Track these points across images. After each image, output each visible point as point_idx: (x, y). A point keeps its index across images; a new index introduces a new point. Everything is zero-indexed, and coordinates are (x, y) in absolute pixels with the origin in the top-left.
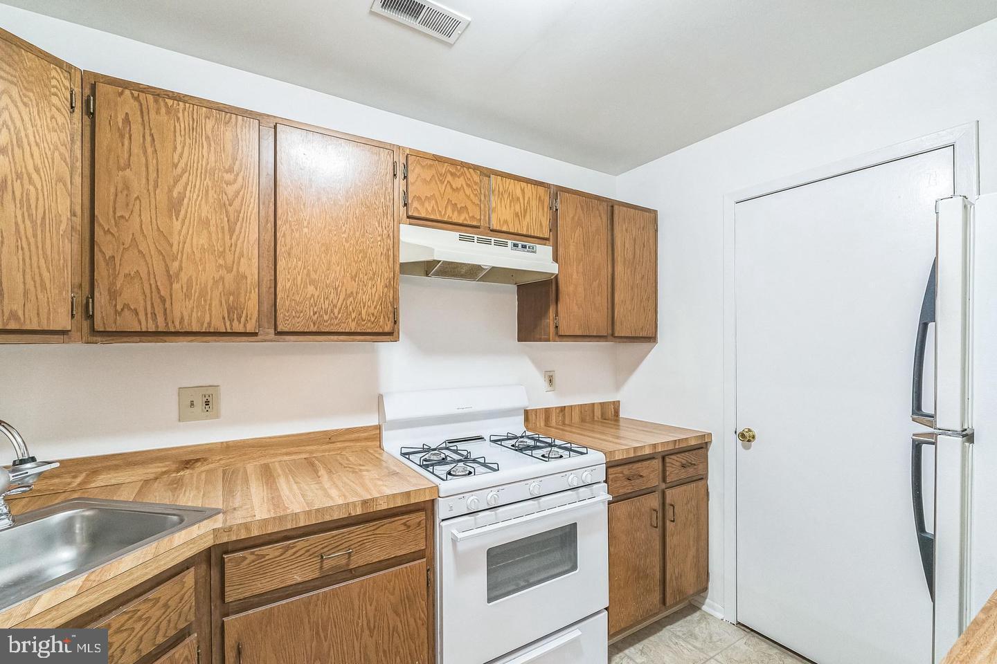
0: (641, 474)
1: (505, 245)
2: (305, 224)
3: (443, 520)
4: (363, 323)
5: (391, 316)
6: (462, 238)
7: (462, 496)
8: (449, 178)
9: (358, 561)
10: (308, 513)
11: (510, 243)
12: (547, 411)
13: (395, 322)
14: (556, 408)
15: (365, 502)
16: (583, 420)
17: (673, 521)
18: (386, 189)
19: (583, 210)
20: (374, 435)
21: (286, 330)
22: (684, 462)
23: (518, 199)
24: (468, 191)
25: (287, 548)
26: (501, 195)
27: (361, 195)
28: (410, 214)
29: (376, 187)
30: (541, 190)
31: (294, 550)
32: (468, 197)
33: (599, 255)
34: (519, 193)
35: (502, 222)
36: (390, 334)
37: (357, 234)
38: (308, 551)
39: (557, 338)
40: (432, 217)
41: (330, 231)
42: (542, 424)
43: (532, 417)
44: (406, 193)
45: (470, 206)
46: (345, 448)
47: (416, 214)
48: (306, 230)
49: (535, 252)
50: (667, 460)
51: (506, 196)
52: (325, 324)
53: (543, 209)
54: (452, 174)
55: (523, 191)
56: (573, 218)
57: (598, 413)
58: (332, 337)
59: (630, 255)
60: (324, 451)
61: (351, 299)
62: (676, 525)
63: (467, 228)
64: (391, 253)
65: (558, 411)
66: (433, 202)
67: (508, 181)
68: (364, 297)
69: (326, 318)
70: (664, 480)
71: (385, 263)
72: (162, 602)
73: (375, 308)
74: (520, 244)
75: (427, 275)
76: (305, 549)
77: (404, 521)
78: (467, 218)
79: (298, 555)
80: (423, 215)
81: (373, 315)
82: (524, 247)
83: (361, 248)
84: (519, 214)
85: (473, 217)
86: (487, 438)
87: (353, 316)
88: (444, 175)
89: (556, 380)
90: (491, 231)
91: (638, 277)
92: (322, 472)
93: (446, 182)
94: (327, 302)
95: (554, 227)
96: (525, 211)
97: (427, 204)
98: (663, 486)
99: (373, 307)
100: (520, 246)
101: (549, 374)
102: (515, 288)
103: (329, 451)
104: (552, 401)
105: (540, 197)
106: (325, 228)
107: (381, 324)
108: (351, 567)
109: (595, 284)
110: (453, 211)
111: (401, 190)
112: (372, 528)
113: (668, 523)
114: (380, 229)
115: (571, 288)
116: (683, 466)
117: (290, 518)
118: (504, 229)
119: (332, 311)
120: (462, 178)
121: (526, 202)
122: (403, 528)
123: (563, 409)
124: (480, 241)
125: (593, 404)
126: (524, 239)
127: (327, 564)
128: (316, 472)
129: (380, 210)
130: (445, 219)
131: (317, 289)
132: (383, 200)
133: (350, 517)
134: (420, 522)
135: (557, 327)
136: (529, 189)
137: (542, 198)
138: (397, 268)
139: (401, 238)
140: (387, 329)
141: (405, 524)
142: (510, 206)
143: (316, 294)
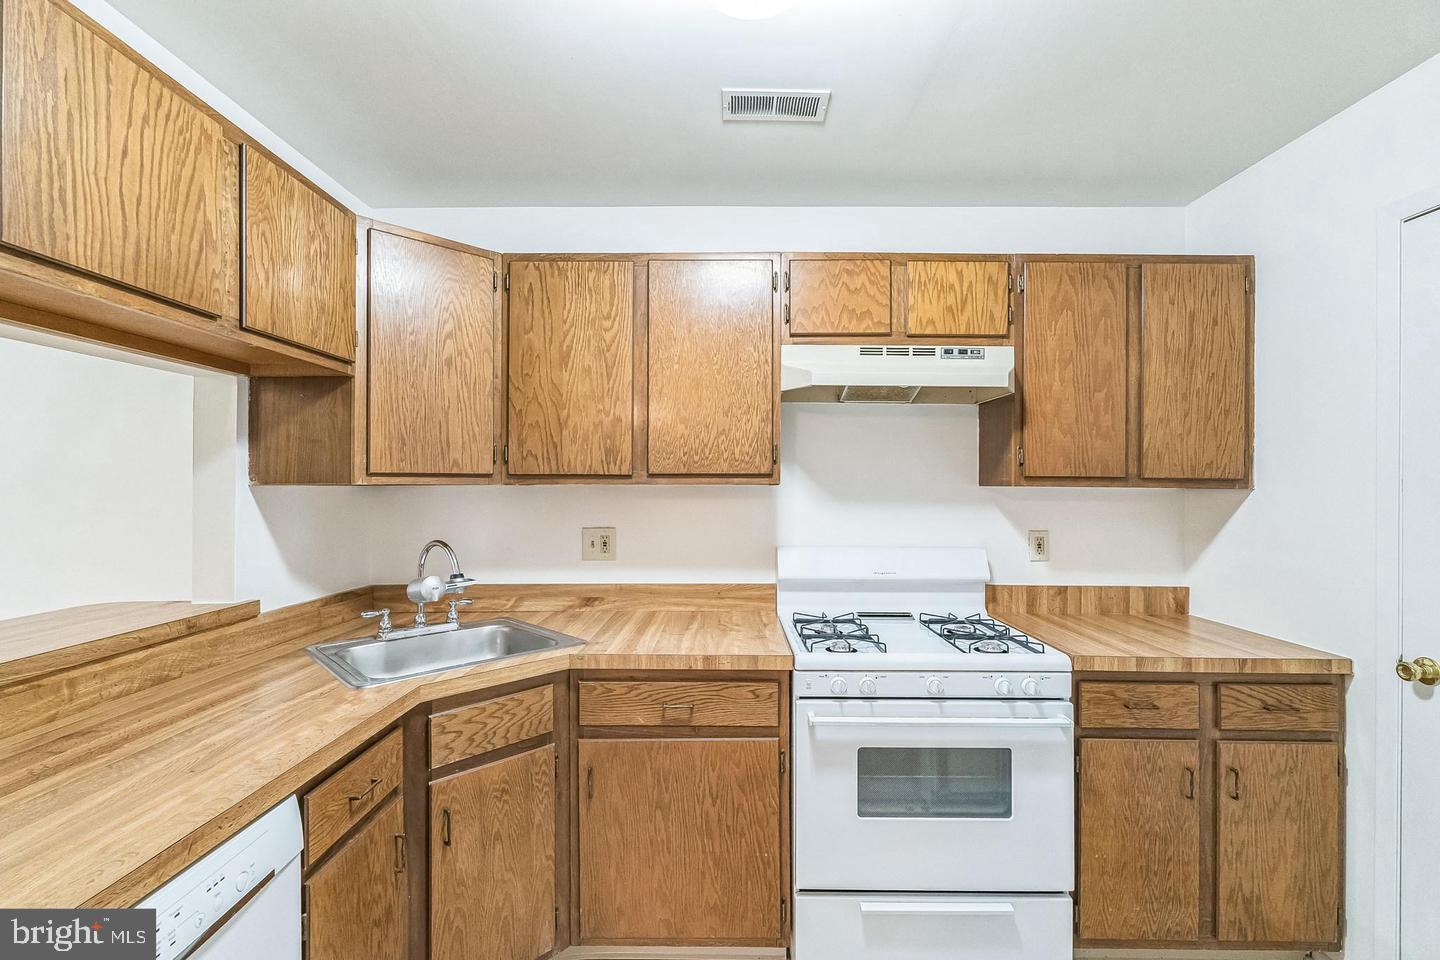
0: (1155, 703)
1: (932, 353)
2: (676, 359)
3: (801, 698)
4: (737, 463)
5: (769, 454)
6: (863, 352)
7: (824, 674)
8: (845, 278)
9: (699, 719)
10: (650, 657)
11: (939, 349)
12: (1032, 593)
13: (775, 462)
14: (1049, 588)
15: (706, 658)
16: (1104, 612)
17: (1236, 798)
18: (764, 307)
19: (1074, 285)
20: (767, 595)
21: (657, 472)
22: (1271, 701)
23: (952, 287)
24: (872, 290)
25: (632, 689)
26: (923, 286)
27: (735, 320)
28: (792, 331)
29: (752, 307)
30: (993, 267)
31: (639, 691)
32: (873, 298)
33: (1110, 352)
34: (953, 277)
35: (924, 324)
36: (769, 475)
37: (730, 363)
38: (650, 696)
39: (1023, 482)
40: (821, 331)
41: (701, 364)
42: (1023, 609)
43: (1002, 597)
44: (788, 309)
45: (874, 309)
46: (735, 606)
47: (800, 331)
48: (676, 366)
49: (983, 358)
50: (1223, 690)
51: (930, 287)
52: (696, 465)
53: (996, 294)
54: (849, 272)
55: (960, 274)
56: (1054, 298)
57: (1137, 604)
58: (703, 480)
59: (1181, 342)
60: (713, 606)
61: (724, 437)
62: (1247, 807)
63: (875, 338)
64: (769, 381)
65: (1051, 592)
66: (823, 313)
67: (934, 265)
68: (737, 434)
69: (696, 458)
70: (1217, 724)
71: (762, 394)
72: (525, 705)
73: (750, 446)
74: (956, 349)
75: (838, 400)
76: (647, 694)
77: (752, 689)
78: (870, 323)
79: (640, 697)
80: (810, 330)
81: (748, 454)
82: (963, 352)
83: (734, 379)
84: (954, 307)
85: (880, 322)
86: (917, 617)
87: (725, 456)
88: (837, 276)
89: (1051, 544)
90: (908, 336)
91: (1200, 379)
92: (695, 625)
93: (840, 286)
94: (697, 441)
95: (1014, 318)
96: (964, 303)
97: (814, 317)
98: (1217, 734)
99: (747, 446)
100: (956, 352)
101: (1037, 534)
102: (976, 408)
103: (718, 607)
104: (1043, 575)
105: (990, 278)
106: (696, 360)
107: (756, 464)
108: (693, 724)
109: (1101, 396)
110: (850, 320)
111: (783, 305)
112: (717, 688)
113: (1224, 798)
114: (756, 355)
115: (1049, 407)
116: (1267, 708)
117: (633, 659)
118: (928, 331)
119: (703, 450)
120: (863, 276)
121: (965, 289)
122: (751, 695)
123: (1062, 591)
124: (890, 352)
125: (1127, 589)
126: (964, 341)
127: (670, 714)
128: (691, 624)
129: (757, 333)
130: (840, 331)
131: (686, 428)
132: (759, 320)
133: (690, 671)
134: (771, 694)
135: (1021, 464)
136: (970, 270)
137: (995, 279)
138: (778, 398)
139: (783, 362)
140: (764, 470)
141: (752, 691)
142: (939, 297)
143: (686, 432)
